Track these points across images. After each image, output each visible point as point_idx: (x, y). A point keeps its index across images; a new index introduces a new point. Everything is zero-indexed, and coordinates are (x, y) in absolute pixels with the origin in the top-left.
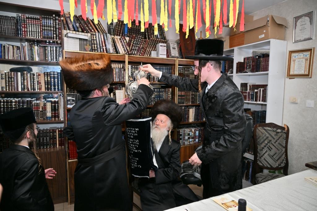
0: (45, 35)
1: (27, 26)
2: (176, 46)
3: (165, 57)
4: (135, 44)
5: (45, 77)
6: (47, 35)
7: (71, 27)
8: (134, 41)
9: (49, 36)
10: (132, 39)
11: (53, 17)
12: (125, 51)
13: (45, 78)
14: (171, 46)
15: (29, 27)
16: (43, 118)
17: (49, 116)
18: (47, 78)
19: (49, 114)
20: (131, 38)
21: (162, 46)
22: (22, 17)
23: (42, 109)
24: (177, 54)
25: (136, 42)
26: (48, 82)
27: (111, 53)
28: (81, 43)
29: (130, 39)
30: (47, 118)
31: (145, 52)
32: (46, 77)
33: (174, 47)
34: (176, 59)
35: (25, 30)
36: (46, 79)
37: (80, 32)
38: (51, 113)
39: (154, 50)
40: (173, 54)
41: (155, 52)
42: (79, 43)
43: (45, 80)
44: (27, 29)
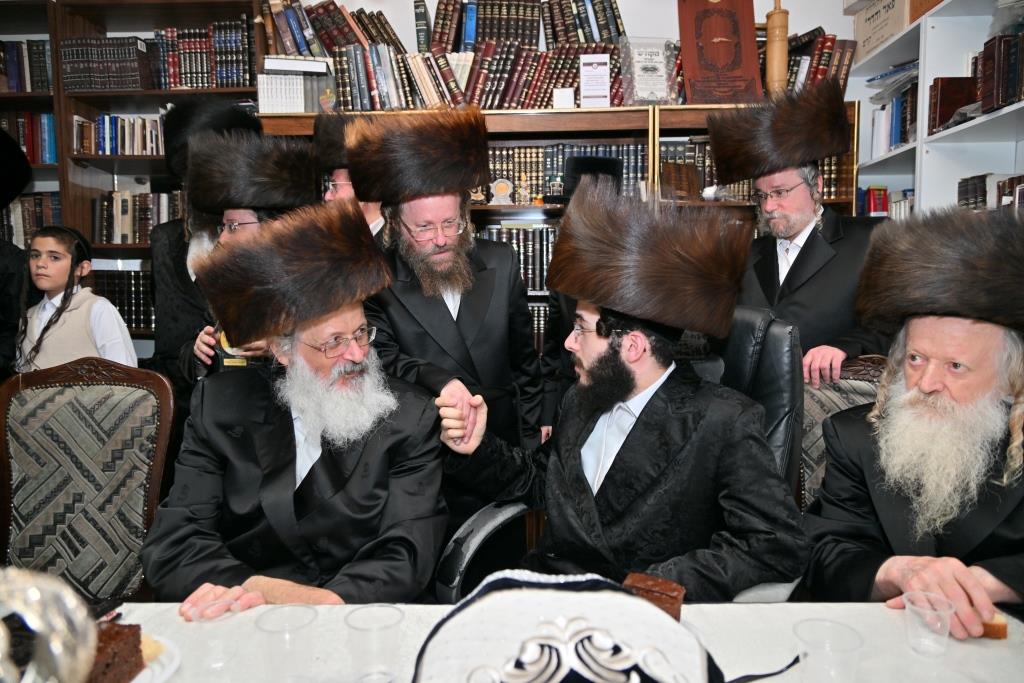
0: (222, 78)
1: (179, 59)
2: (660, 61)
3: (604, 105)
4: (496, 71)
6: (227, 77)
7: (288, 43)
8: (491, 64)
9: (233, 80)
10: (486, 54)
11: (243, 21)
12: (442, 96)
14: (638, 60)
15: (185, 60)
20: (480, 54)
21: (590, 64)
22: (167, 37)
24: (661, 90)
25: (498, 65)
27: (394, 106)
28: (309, 87)
29: (478, 58)
31: (538, 96)
33: (650, 65)
34: (650, 108)
35: (174, 72)
37: (318, 55)
39: (563, 86)
40: (641, 89)
41: (570, 91)
42: (302, 87)
44: (180, 68)
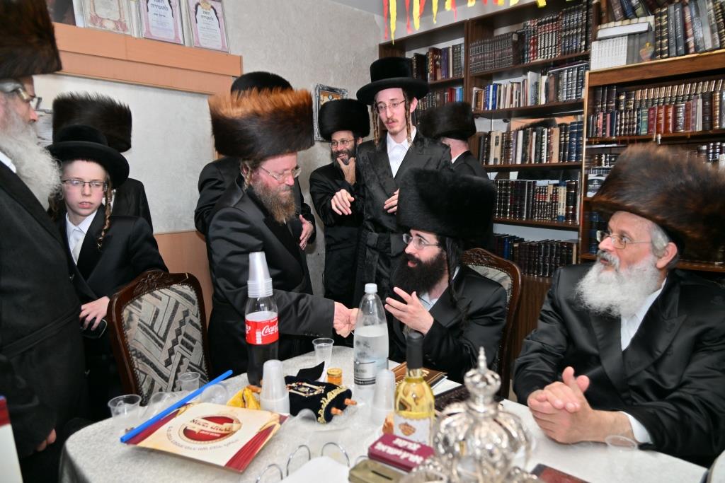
0: (565, 48)
1: (538, 40)
5: (560, 134)
6: (569, 46)
7: (617, 12)
9: (573, 48)
13: (560, 137)
15: (541, 40)
16: (551, 217)
17: (561, 214)
18: (565, 137)
19: (562, 211)
22: (531, 26)
23: (551, 199)
26: (565, 144)
27: (707, 48)
28: (631, 44)
30: (558, 217)
32: (563, 135)
35: (534, 49)
36: (563, 139)
37: (642, 16)
38: (564, 209)
42: (626, 45)
43: (560, 141)
44: (537, 46)
